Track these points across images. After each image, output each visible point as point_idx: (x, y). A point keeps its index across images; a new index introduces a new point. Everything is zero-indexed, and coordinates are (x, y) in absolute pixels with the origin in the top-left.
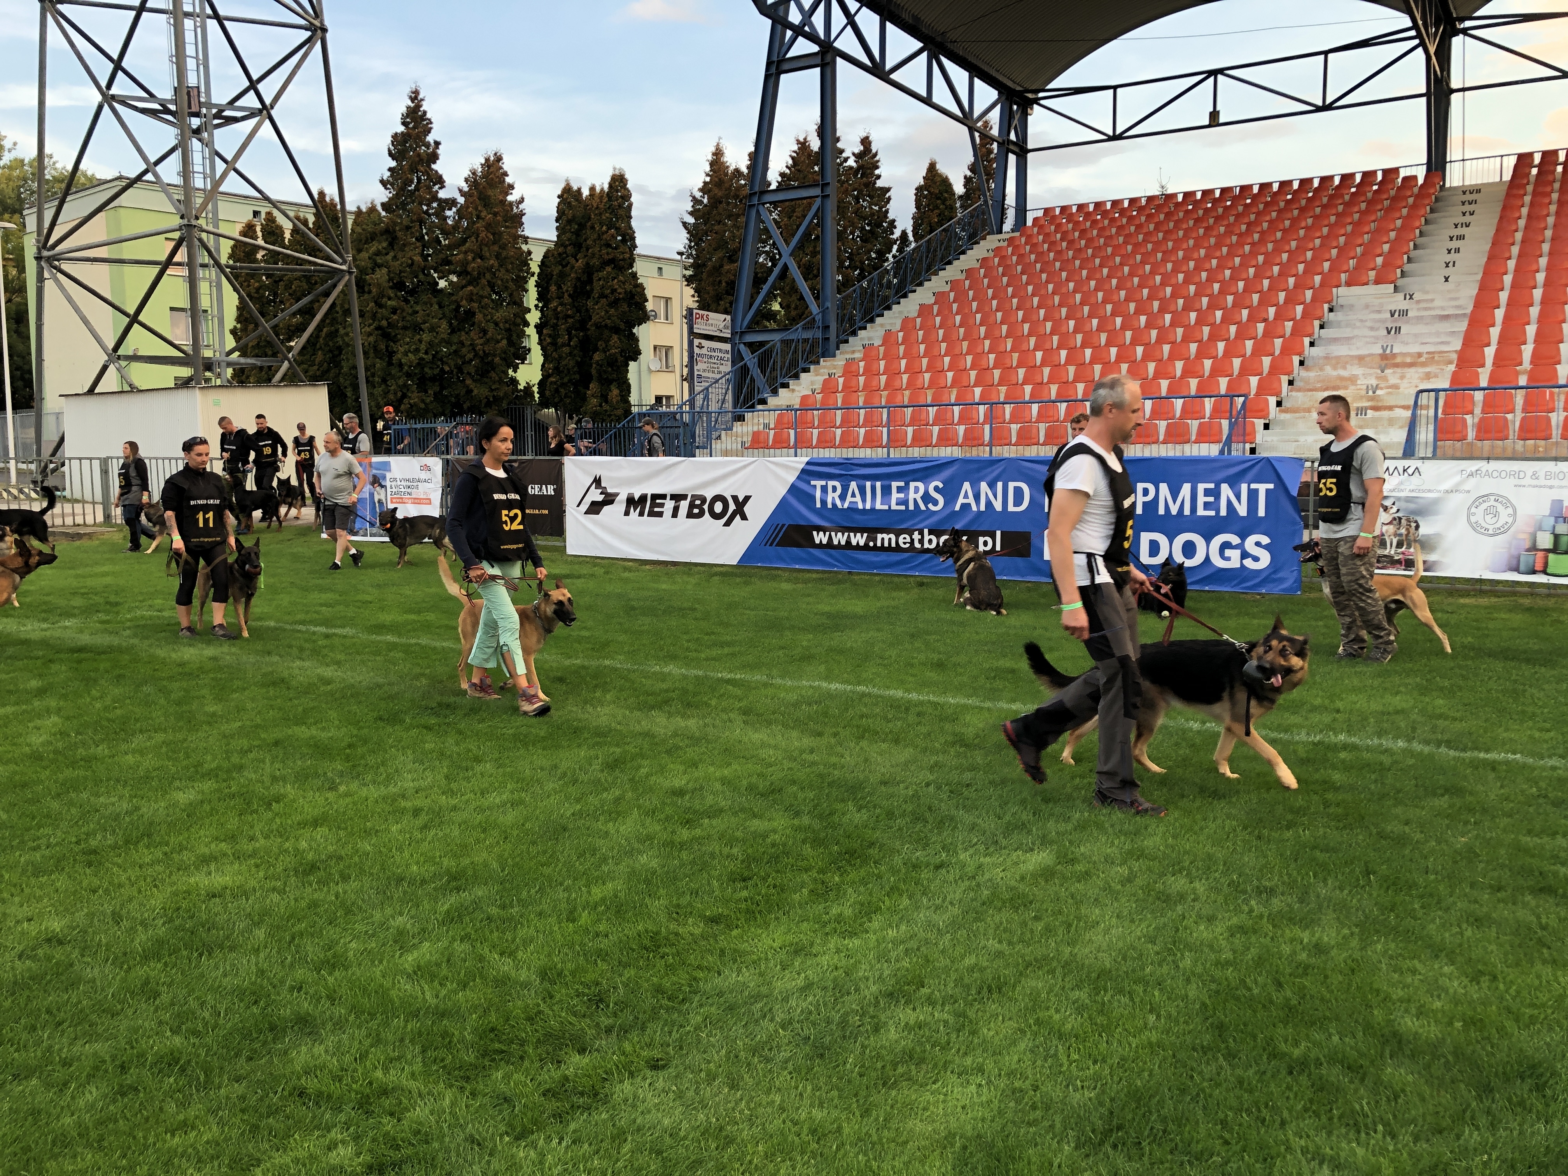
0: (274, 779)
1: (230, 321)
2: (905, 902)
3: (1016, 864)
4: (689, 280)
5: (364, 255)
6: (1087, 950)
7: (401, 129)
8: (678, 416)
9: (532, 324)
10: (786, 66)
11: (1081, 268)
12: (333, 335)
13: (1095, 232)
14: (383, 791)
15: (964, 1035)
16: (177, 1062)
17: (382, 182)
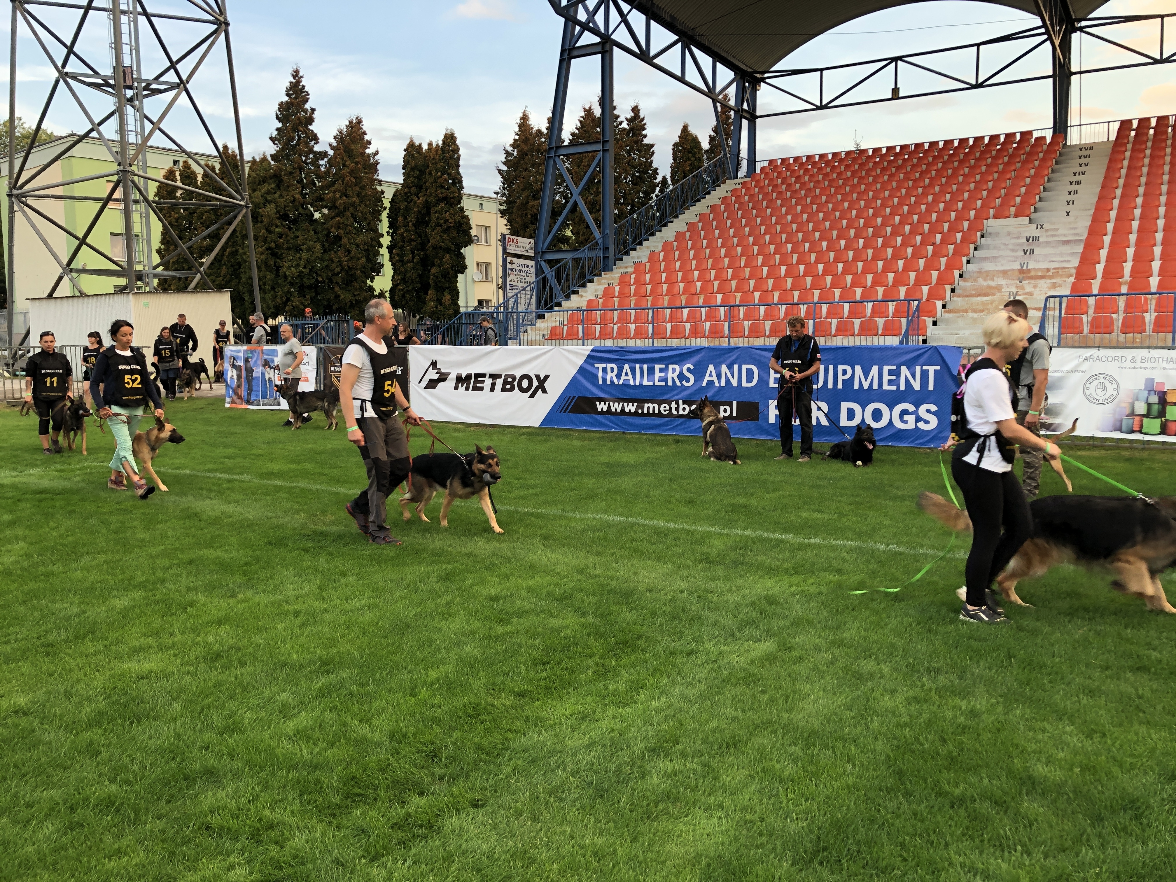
0: (189, 589)
1: (156, 242)
2: (665, 680)
3: (748, 651)
4: (503, 213)
5: (258, 194)
6: (801, 716)
7: (286, 99)
8: (495, 315)
9: (385, 246)
10: (575, 53)
11: (797, 204)
12: (234, 253)
13: (807, 178)
14: (272, 598)
15: (709, 779)
16: (113, 805)
17: (271, 139)
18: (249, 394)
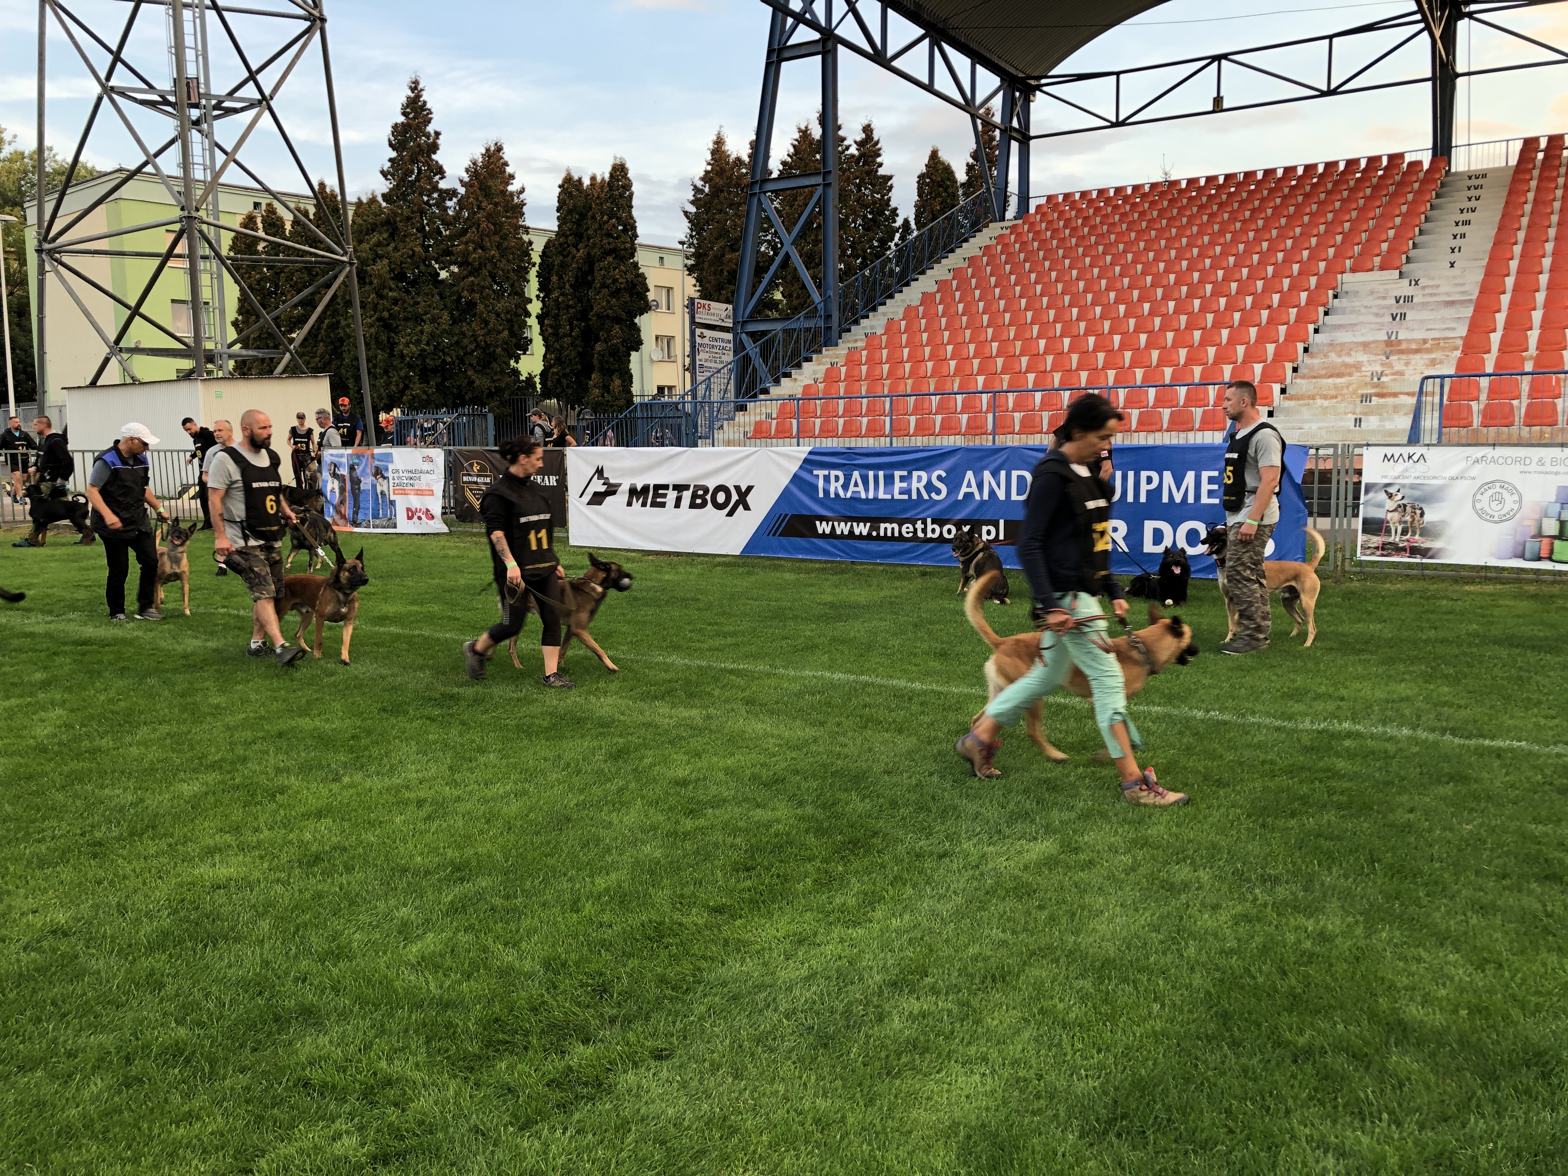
0: (278, 771)
1: (232, 313)
2: (909, 891)
3: (1020, 853)
4: (690, 270)
5: (365, 246)
6: (1091, 940)
7: (401, 119)
8: (680, 407)
9: (534, 315)
10: (787, 54)
11: (1084, 255)
12: (335, 326)
13: (1098, 219)
14: (387, 782)
15: (968, 1024)
16: (182, 1054)
17: (383, 173)
18: (356, 513)
